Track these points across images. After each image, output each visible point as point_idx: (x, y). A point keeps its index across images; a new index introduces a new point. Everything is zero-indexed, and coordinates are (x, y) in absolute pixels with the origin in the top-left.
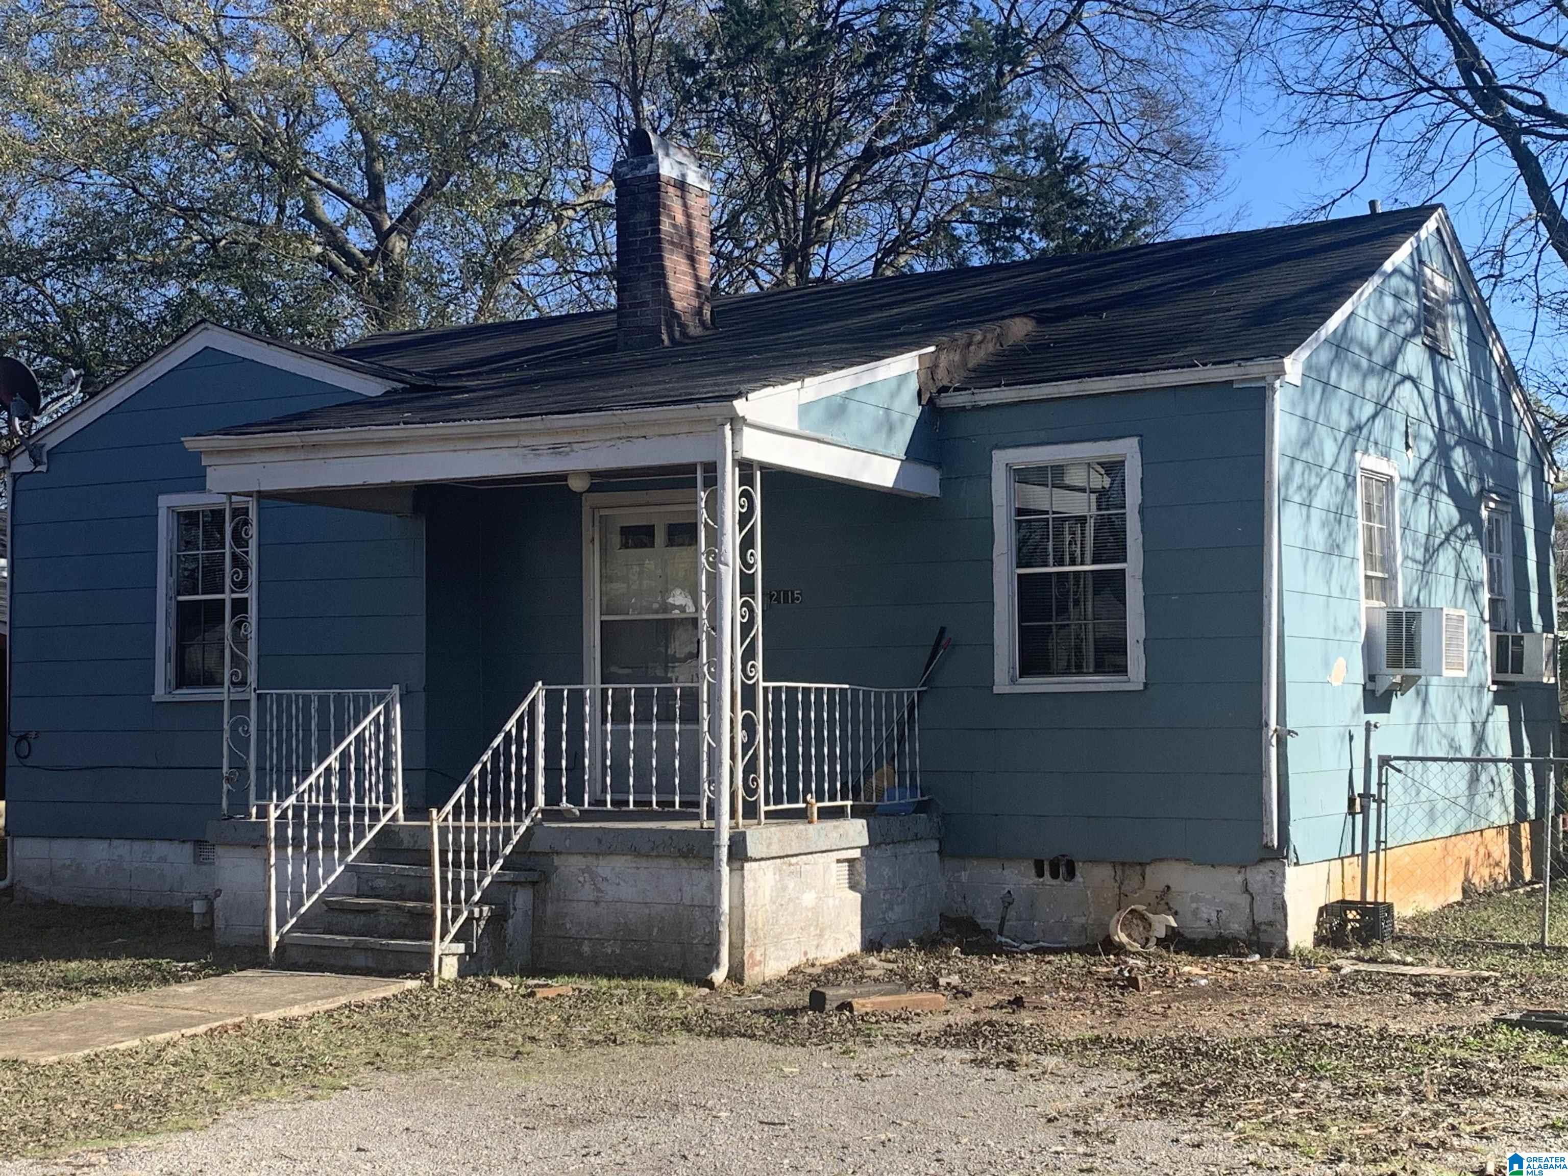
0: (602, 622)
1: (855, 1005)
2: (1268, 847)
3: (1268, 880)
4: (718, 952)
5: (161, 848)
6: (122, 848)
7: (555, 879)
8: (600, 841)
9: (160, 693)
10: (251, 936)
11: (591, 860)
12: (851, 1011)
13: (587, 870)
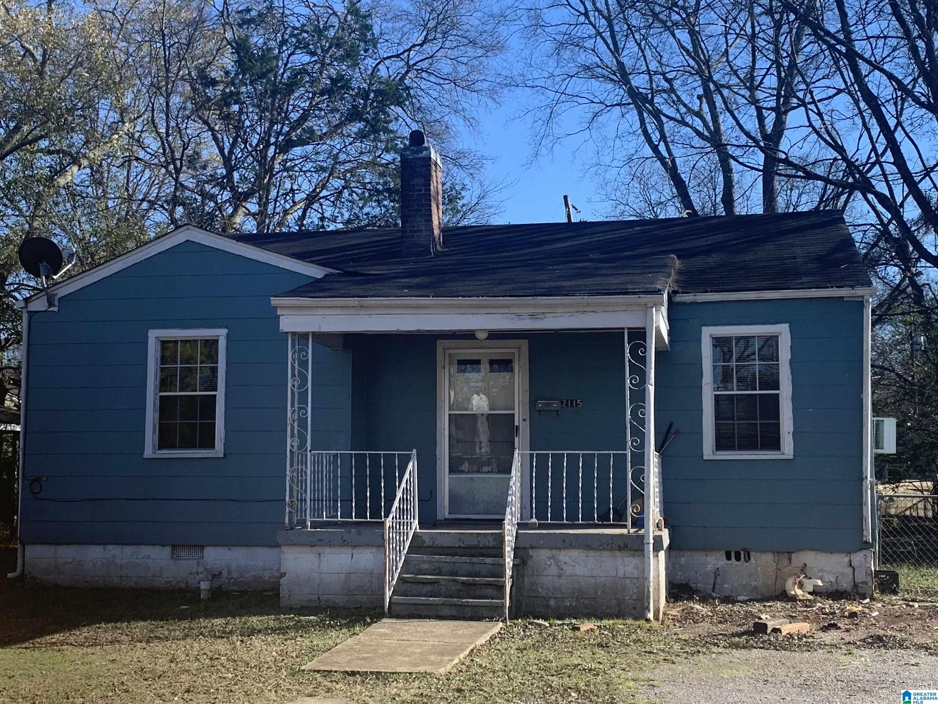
0: (450, 415)
1: (782, 631)
2: (866, 543)
3: (863, 560)
4: (649, 604)
5: (146, 550)
6: (114, 551)
7: (530, 563)
8: (564, 541)
9: (148, 452)
10: (310, 601)
11: (554, 551)
12: (781, 633)
13: (553, 557)
